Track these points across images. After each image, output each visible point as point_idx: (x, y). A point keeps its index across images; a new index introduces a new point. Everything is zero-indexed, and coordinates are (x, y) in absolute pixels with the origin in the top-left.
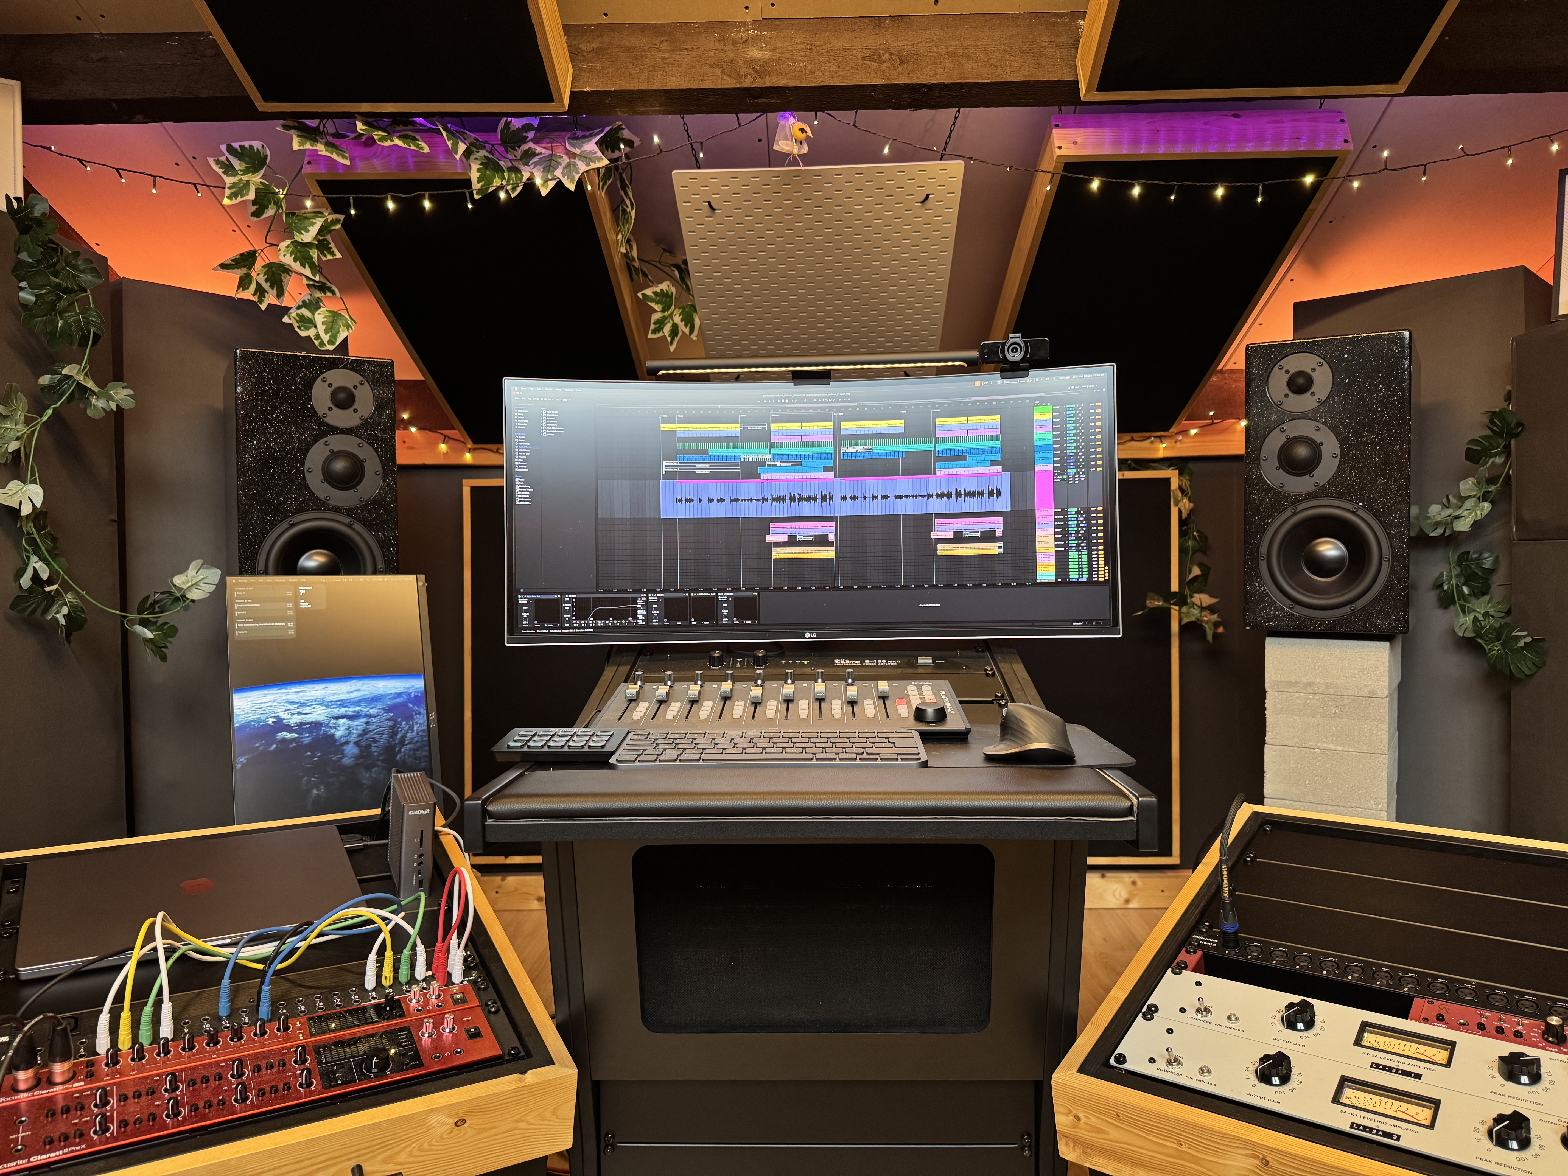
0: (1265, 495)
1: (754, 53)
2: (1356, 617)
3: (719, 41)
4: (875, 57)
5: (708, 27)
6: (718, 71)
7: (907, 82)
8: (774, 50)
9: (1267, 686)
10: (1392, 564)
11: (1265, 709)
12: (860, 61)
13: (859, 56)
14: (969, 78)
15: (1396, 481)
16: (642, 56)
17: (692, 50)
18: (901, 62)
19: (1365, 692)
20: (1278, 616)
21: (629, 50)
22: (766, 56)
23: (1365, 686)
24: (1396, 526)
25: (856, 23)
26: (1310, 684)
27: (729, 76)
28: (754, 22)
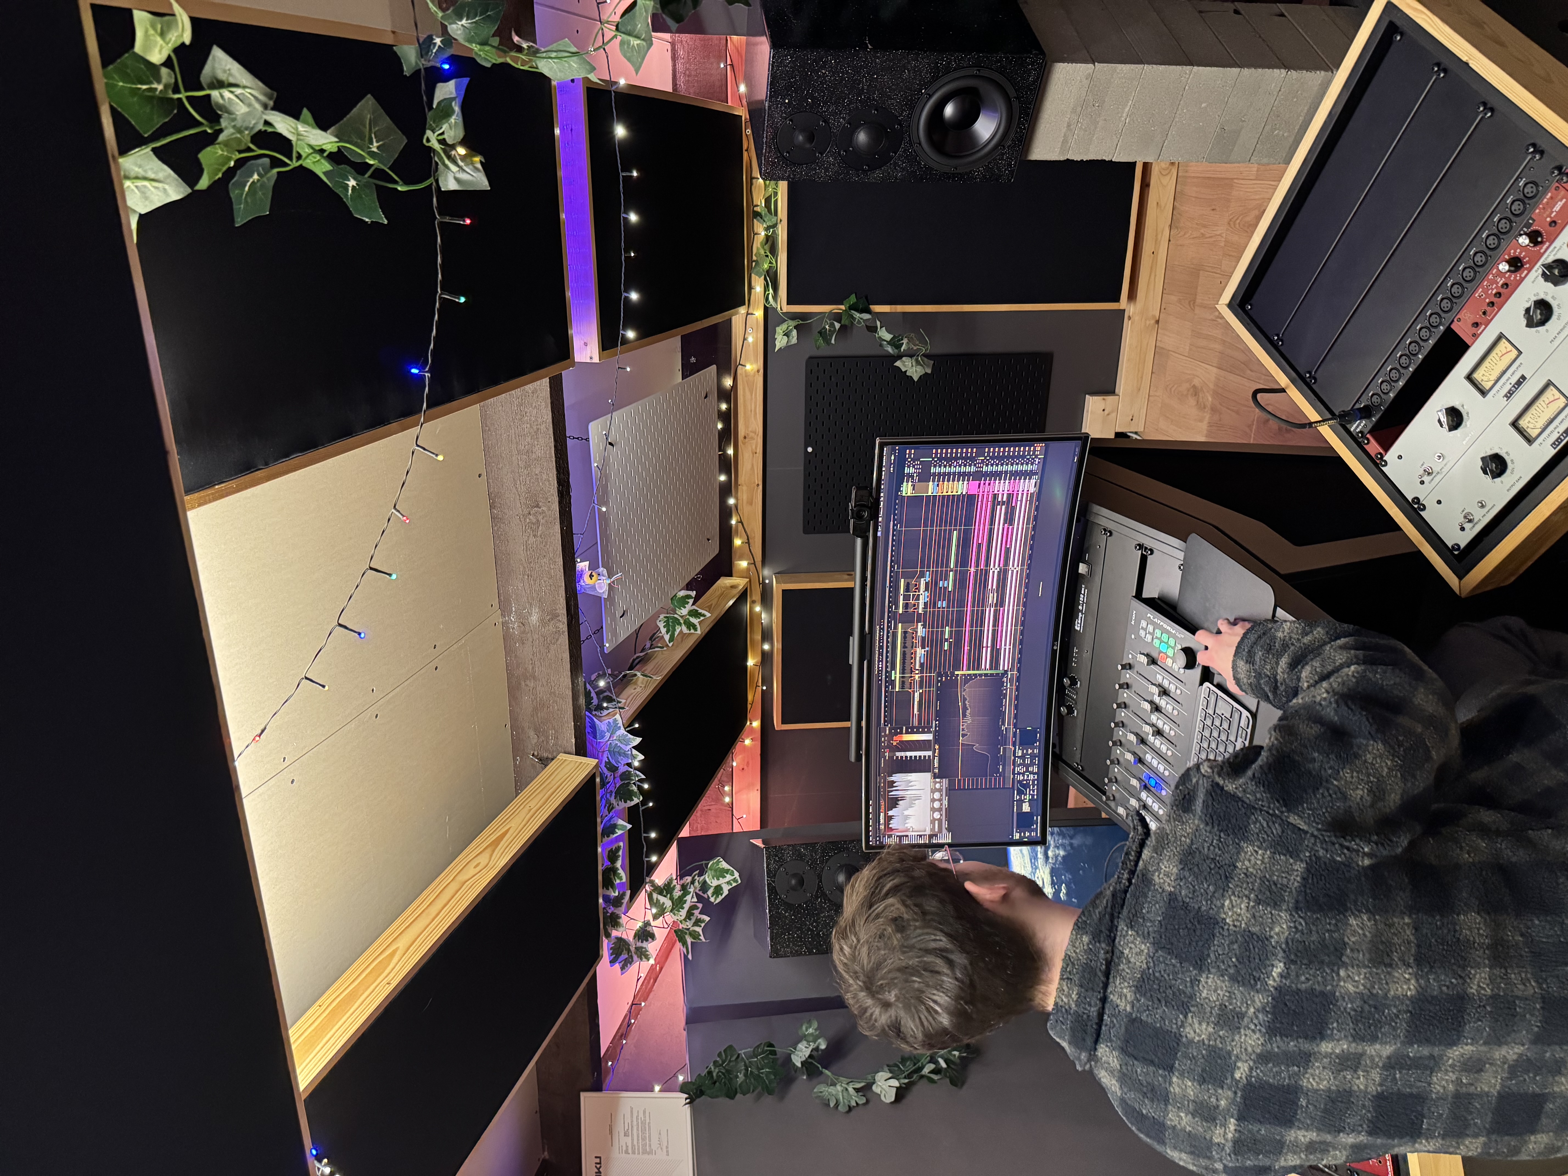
0: (899, 166)
1: (534, 618)
2: (1023, 97)
3: (523, 643)
4: (534, 527)
5: (509, 650)
6: (552, 647)
7: (557, 504)
8: (531, 605)
9: (1062, 158)
10: (983, 67)
11: (1082, 160)
12: (539, 539)
13: (532, 539)
14: (550, 453)
15: (909, 62)
16: (540, 700)
17: (533, 664)
18: (538, 506)
19: (1086, 82)
20: (1008, 158)
21: (535, 709)
22: (537, 610)
23: (1081, 82)
24: (949, 63)
25: (499, 537)
26: (1069, 126)
27: (557, 640)
28: (503, 615)
